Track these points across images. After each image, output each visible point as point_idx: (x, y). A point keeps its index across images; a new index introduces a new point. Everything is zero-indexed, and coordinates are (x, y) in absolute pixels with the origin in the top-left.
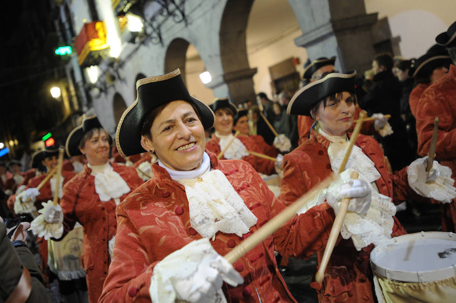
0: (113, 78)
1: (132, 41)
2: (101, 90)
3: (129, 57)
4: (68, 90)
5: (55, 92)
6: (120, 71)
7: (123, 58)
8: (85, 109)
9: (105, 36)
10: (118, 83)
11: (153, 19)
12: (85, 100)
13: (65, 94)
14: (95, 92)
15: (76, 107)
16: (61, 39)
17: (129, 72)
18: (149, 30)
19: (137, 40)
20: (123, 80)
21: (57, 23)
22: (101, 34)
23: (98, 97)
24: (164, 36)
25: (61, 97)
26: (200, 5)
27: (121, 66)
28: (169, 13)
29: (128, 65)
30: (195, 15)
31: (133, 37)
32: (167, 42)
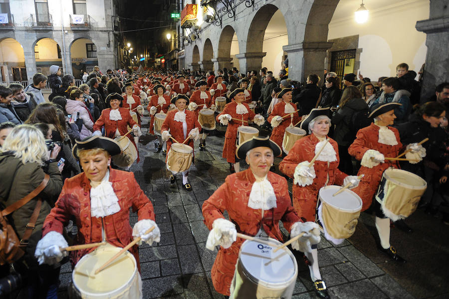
0: (195, 38)
1: (207, 21)
2: (189, 42)
3: (205, 28)
4: (175, 36)
5: (169, 36)
6: (200, 34)
7: (202, 28)
8: (181, 49)
9: (196, 13)
10: (197, 40)
11: (220, 11)
12: (181, 44)
13: (173, 38)
14: (186, 42)
15: (177, 47)
16: (177, 8)
17: (204, 36)
18: (217, 17)
19: (210, 20)
20: (200, 40)
22: (194, 12)
23: (187, 45)
24: (223, 22)
25: (171, 39)
26: (242, 12)
27: (201, 31)
28: (228, 11)
29: (204, 32)
30: (239, 16)
31: (208, 19)
32: (224, 26)
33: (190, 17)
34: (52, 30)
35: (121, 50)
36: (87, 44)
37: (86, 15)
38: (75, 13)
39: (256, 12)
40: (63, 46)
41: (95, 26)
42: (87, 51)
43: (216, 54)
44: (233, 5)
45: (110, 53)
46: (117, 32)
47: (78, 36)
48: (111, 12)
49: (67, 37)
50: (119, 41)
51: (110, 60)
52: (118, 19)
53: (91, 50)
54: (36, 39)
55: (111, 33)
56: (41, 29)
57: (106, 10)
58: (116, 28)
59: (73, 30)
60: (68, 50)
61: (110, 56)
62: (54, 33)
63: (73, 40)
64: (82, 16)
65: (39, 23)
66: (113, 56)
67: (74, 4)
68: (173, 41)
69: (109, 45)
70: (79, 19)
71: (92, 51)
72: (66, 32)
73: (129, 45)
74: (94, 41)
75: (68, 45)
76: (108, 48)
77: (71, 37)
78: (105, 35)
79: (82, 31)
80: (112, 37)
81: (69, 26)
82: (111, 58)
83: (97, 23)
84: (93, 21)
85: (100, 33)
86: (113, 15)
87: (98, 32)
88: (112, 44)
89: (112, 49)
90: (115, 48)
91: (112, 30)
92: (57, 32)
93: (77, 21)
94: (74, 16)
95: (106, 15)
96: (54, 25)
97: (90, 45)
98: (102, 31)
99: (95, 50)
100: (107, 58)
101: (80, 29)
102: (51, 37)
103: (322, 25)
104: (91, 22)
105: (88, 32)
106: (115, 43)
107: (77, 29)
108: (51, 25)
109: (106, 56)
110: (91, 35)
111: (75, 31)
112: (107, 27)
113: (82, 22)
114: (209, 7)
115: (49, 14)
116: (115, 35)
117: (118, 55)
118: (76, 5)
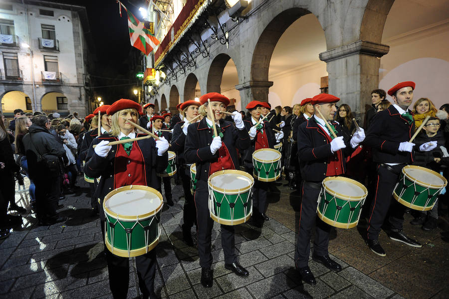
0: (155, 93)
2: (151, 97)
3: (161, 86)
5: (135, 92)
7: (159, 86)
8: (146, 102)
9: (154, 76)
11: (168, 75)
13: (140, 93)
17: (160, 92)
18: (167, 79)
19: (163, 81)
20: (158, 95)
21: (142, 61)
22: (153, 74)
23: (150, 99)
24: (171, 82)
25: (138, 94)
27: (158, 89)
28: (173, 75)
29: (161, 89)
30: (179, 79)
31: (161, 79)
32: (171, 85)
33: (150, 78)
34: (22, 84)
35: (92, 103)
36: (57, 98)
37: (57, 72)
38: (46, 70)
39: (187, 77)
40: (34, 99)
41: (67, 82)
42: (58, 104)
43: (168, 105)
44: (175, 72)
45: (82, 105)
46: (88, 88)
47: (49, 90)
48: (82, 71)
49: (38, 90)
50: (90, 96)
51: (81, 111)
52: (88, 77)
53: (61, 102)
54: (4, 91)
55: (83, 88)
56: (10, 82)
57: (77, 69)
58: (87, 84)
59: (45, 85)
60: (39, 103)
61: (81, 108)
62: (24, 86)
63: (44, 93)
64: (54, 73)
65: (8, 78)
66: (84, 108)
67: (45, 63)
68: (139, 96)
69: (80, 99)
70: (51, 75)
71: (63, 103)
72: (37, 86)
73: (99, 99)
74: (65, 95)
75: (39, 97)
76: (80, 101)
77: (43, 90)
78: (77, 90)
79: (54, 86)
80: (83, 92)
81: (41, 81)
82: (83, 110)
83: (69, 79)
84: (65, 78)
85: (72, 88)
86: (84, 73)
87: (70, 87)
88: (83, 97)
89: (83, 101)
90: (86, 101)
91: (83, 85)
92: (27, 86)
93: (49, 77)
94: (45, 73)
95: (77, 73)
96: (24, 80)
97: (61, 99)
98: (73, 86)
99: (66, 103)
100: (78, 110)
101: (52, 84)
102: (21, 90)
103: (216, 86)
104: (63, 78)
105: (59, 87)
106: (86, 97)
107: (48, 84)
108: (22, 79)
109: (78, 108)
110: (63, 89)
111: (46, 86)
112: (78, 83)
113: (54, 78)
114: (161, 71)
115: (18, 69)
116: (86, 90)
117: (88, 107)
118: (48, 64)
